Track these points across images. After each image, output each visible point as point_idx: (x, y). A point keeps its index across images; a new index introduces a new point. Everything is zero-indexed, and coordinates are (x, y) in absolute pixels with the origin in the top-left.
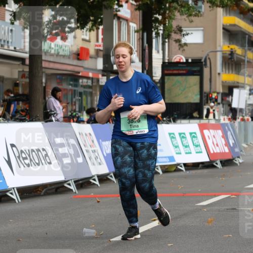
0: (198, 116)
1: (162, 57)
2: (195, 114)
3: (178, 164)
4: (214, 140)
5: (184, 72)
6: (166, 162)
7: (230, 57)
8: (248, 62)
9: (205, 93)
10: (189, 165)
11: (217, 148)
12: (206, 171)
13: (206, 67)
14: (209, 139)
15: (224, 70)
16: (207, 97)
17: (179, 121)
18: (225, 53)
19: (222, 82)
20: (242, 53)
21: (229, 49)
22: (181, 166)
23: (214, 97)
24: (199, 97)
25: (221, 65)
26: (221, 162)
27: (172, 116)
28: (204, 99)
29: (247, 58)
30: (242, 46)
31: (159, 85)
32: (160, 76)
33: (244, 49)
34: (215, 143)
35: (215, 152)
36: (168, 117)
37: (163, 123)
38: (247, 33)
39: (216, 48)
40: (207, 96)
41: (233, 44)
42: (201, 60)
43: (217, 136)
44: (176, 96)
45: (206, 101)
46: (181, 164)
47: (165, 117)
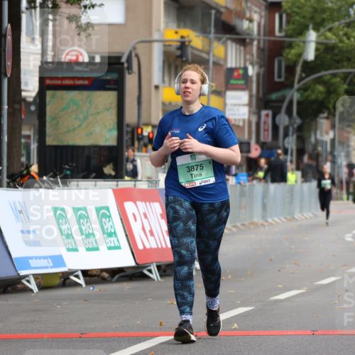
0: (113, 173)
1: (40, 52)
2: (108, 170)
3: (72, 272)
4: (145, 221)
5: (86, 82)
6: (47, 267)
7: (179, 53)
8: (215, 63)
9: (128, 126)
10: (94, 273)
11: (151, 238)
12: (127, 286)
13: (129, 73)
14: (136, 220)
15: (166, 79)
16: (133, 135)
17: (74, 183)
18: (170, 46)
19: (164, 104)
20: (203, 46)
21: (177, 37)
22: (77, 276)
23: (145, 134)
24: (115, 133)
25: (161, 69)
26: (159, 267)
27: (61, 173)
28: (126, 138)
29: (214, 56)
30: (204, 31)
31: (33, 108)
32: (37, 90)
33: (207, 37)
34: (147, 229)
35: (148, 246)
36: (51, 174)
37: (41, 187)
38: (213, 5)
39: (151, 34)
40: (133, 132)
41: (185, 27)
42: (120, 58)
43: (150, 215)
44: (68, 132)
45: (130, 142)
46: (77, 271)
47: (46, 175)
